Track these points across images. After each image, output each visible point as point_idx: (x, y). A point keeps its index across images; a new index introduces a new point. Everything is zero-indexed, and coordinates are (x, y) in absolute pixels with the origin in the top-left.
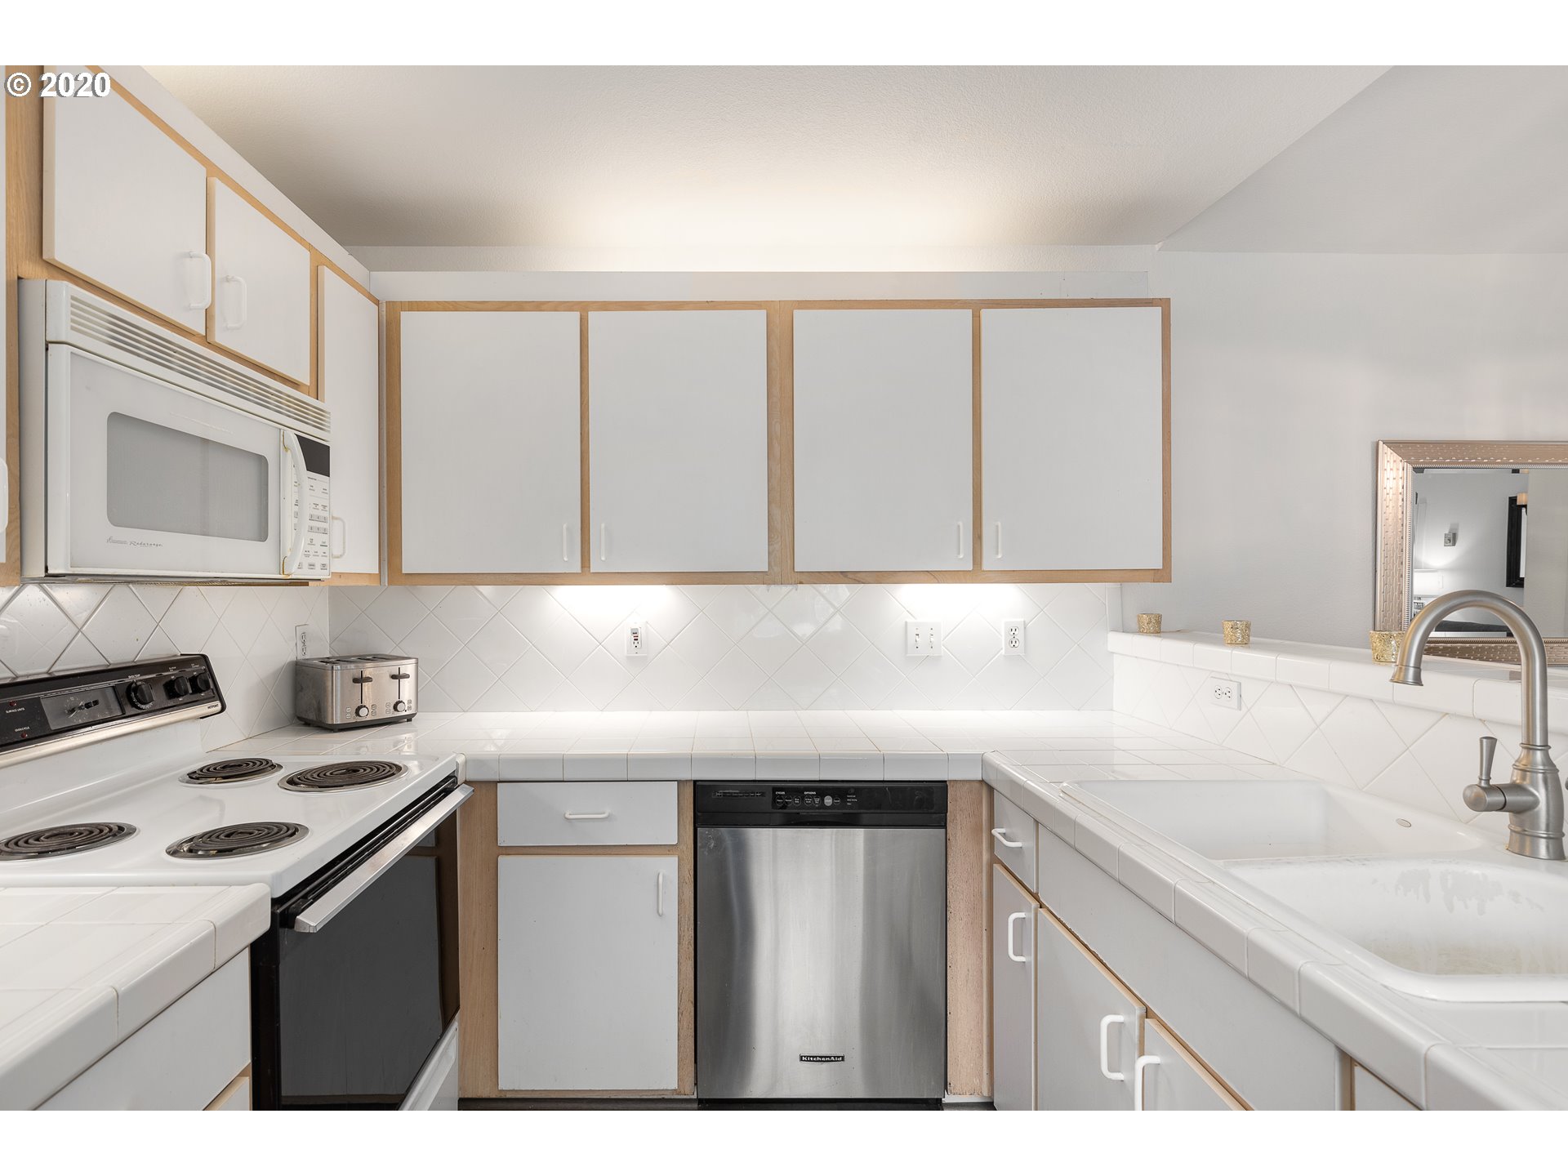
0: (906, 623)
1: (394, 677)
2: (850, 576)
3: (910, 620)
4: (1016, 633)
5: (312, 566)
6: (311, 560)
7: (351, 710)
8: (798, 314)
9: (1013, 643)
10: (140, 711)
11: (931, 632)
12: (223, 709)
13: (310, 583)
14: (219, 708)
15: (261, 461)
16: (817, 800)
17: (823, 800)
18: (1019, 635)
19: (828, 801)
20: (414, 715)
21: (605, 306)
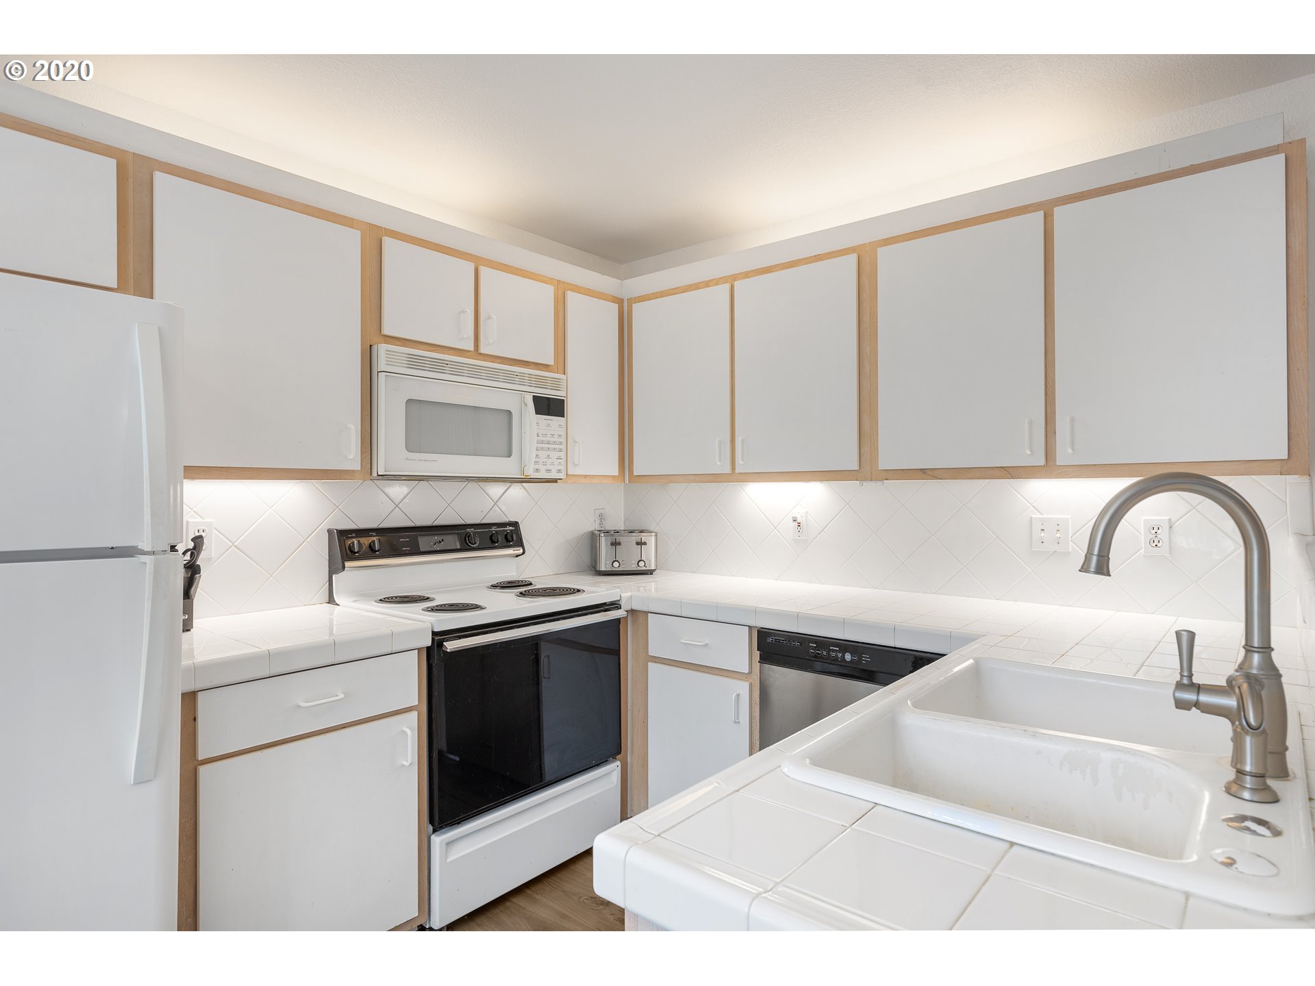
0: (1031, 518)
1: (638, 544)
2: (928, 472)
3: (1036, 516)
4: (1159, 532)
5: (548, 471)
6: (548, 467)
7: (609, 563)
8: (882, 252)
9: (1155, 543)
10: (468, 547)
11: (1058, 528)
12: (524, 553)
13: (558, 481)
14: (521, 551)
15: (509, 413)
16: (840, 655)
17: (844, 656)
18: (1163, 534)
19: (848, 657)
20: (654, 570)
21: (747, 275)
